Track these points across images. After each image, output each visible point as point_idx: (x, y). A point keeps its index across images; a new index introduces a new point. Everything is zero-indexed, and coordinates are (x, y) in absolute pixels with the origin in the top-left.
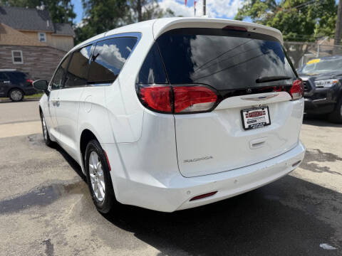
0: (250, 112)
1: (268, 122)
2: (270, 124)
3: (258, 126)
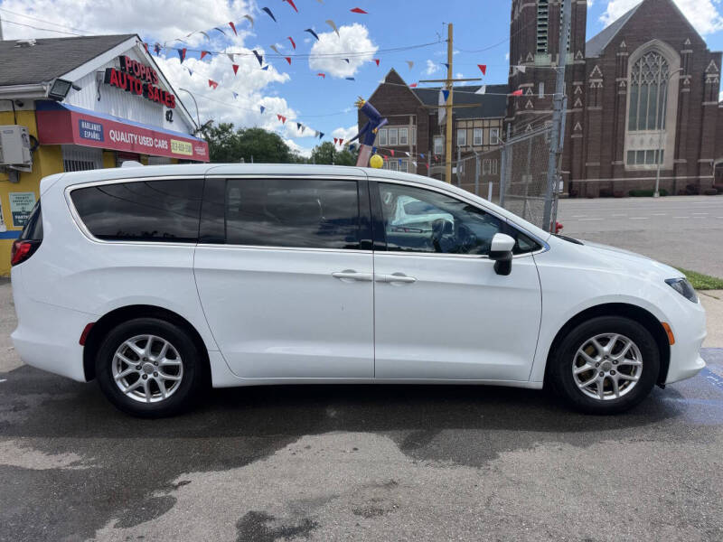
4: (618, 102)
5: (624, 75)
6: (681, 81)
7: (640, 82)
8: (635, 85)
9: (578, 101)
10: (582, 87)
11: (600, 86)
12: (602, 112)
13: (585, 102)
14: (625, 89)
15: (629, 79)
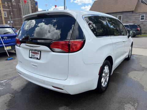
0: (33, 51)
1: (39, 58)
2: (39, 59)
3: (34, 58)
4: (20, 9)
5: (20, 3)
6: (31, 6)
7: (23, 5)
8: (22, 6)
9: (10, 8)
10: (11, 4)
11: (15, 4)
12: (17, 11)
13: (12, 8)
14: (21, 6)
15: (21, 4)
